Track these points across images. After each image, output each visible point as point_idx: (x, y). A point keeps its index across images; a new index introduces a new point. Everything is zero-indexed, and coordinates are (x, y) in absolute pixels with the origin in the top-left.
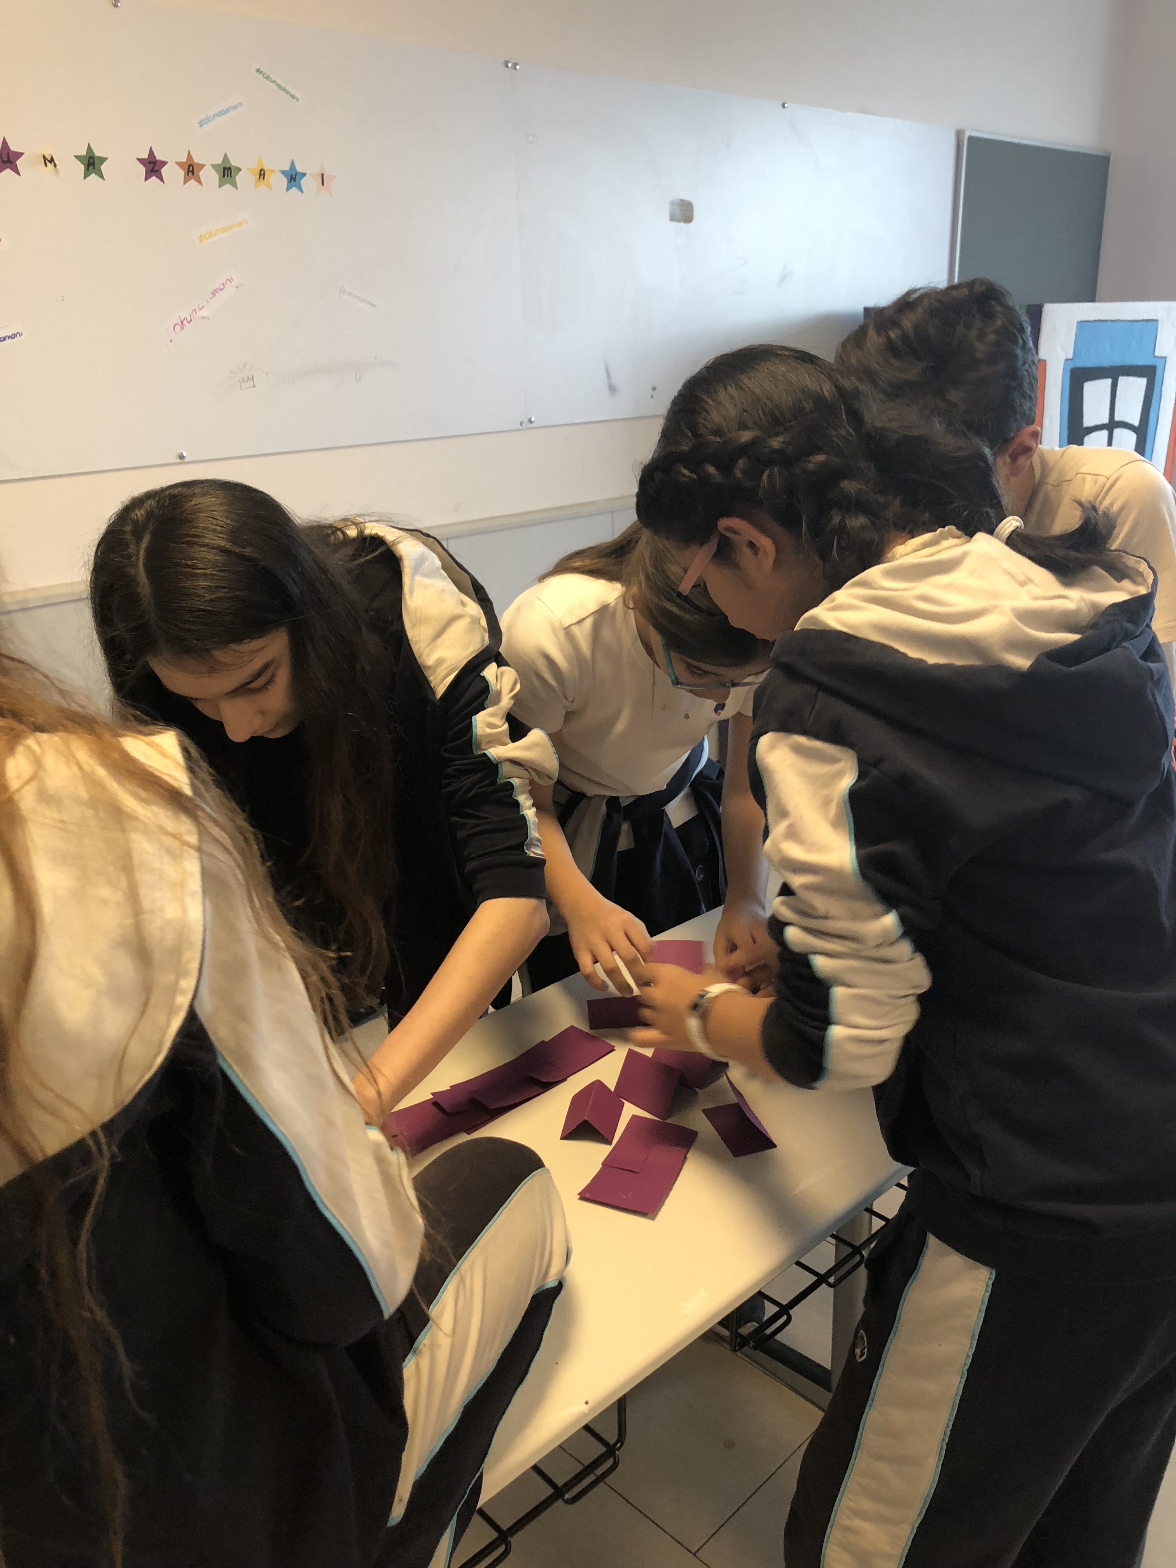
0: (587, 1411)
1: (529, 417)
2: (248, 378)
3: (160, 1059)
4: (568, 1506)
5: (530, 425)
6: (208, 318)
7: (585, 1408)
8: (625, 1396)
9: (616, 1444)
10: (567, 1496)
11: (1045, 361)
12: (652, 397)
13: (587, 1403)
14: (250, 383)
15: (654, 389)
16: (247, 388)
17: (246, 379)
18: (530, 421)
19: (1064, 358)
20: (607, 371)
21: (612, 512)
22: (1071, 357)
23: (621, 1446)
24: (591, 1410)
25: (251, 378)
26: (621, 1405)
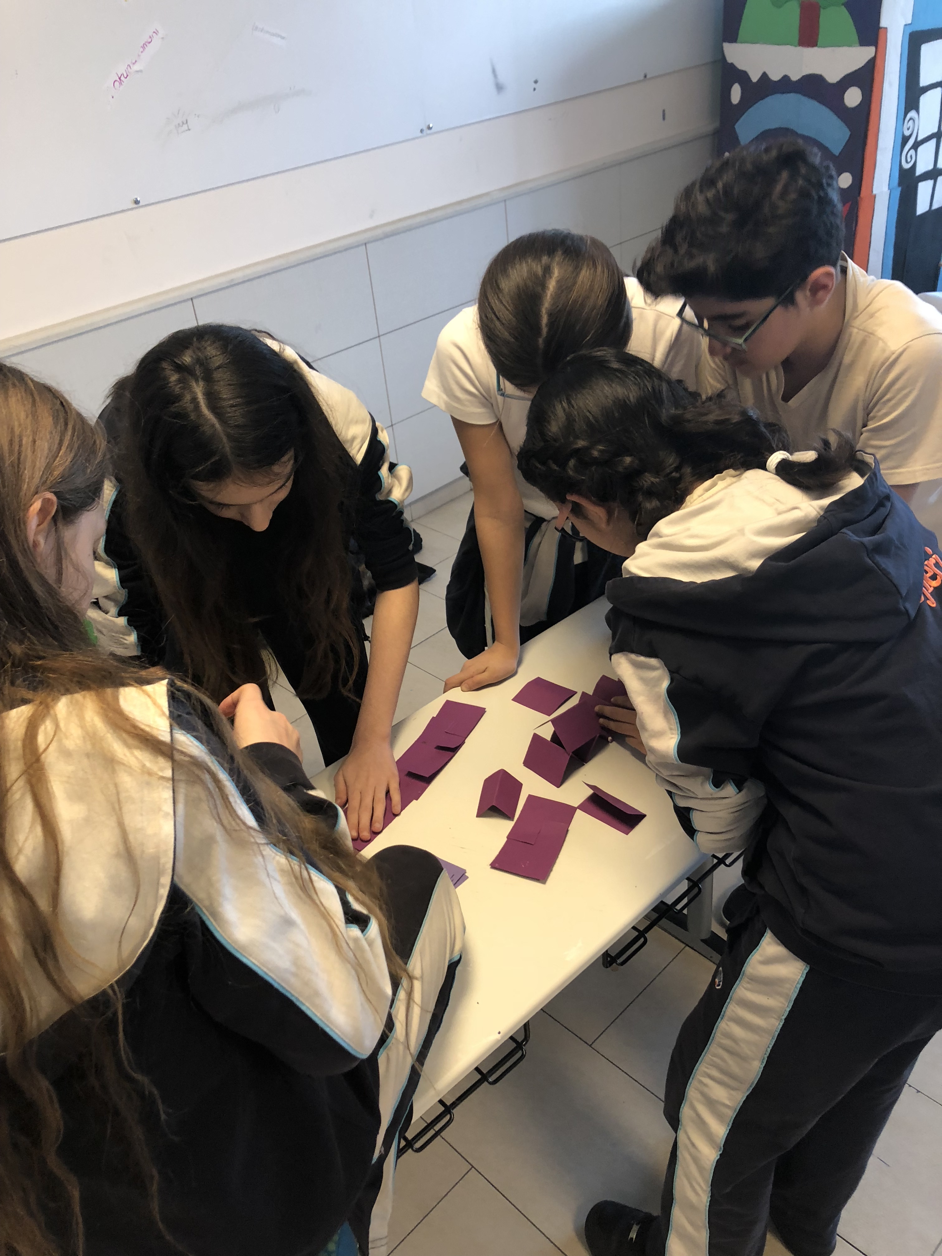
0: (500, 1038)
1: (427, 124)
2: (183, 123)
3: (152, 931)
4: (491, 1086)
5: (429, 132)
6: (141, 71)
7: (498, 1037)
8: (528, 1021)
9: (523, 1041)
10: (490, 1080)
11: (886, 28)
12: (535, 89)
13: (499, 1033)
14: (185, 127)
15: (536, 82)
16: (184, 131)
17: (181, 124)
18: (429, 128)
19: (904, 23)
20: (494, 71)
21: (505, 201)
22: (910, 22)
23: (526, 1043)
24: (502, 1037)
25: (185, 122)
26: (526, 1027)
